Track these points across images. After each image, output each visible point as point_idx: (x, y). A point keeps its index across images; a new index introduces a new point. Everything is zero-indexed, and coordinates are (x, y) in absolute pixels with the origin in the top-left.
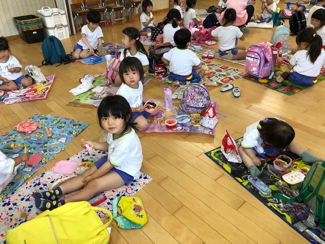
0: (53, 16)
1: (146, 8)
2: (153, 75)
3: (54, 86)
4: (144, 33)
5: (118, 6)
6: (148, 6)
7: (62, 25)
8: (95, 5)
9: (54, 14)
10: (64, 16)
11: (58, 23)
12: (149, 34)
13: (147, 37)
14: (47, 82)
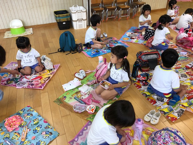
0: (77, 13)
1: (145, 11)
2: (135, 80)
3: (55, 76)
4: (140, 31)
5: (126, 6)
6: (147, 10)
7: (82, 19)
8: (109, 4)
9: (78, 12)
10: (85, 13)
11: (80, 18)
12: (144, 33)
13: (141, 35)
14: (53, 70)
